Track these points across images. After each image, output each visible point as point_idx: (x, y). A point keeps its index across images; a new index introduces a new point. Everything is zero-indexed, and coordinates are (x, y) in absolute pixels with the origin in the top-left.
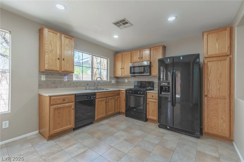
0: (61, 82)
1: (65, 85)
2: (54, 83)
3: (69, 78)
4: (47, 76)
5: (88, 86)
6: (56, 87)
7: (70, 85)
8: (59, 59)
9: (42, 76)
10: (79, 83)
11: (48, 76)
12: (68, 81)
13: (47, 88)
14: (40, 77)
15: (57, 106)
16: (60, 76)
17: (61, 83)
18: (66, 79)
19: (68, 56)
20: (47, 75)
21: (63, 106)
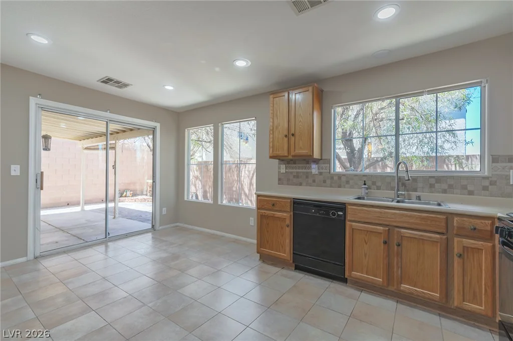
0: (307, 175)
1: (314, 181)
2: (297, 176)
3: (322, 169)
4: (287, 165)
5: (366, 186)
6: (301, 184)
7: (325, 182)
8: (286, 136)
9: (282, 165)
10: (344, 179)
11: (290, 165)
12: (321, 173)
13: (288, 184)
14: (279, 168)
15: (265, 212)
16: (306, 165)
17: (307, 177)
18: (314, 169)
19: (301, 127)
20: (288, 163)
21: (272, 215)
